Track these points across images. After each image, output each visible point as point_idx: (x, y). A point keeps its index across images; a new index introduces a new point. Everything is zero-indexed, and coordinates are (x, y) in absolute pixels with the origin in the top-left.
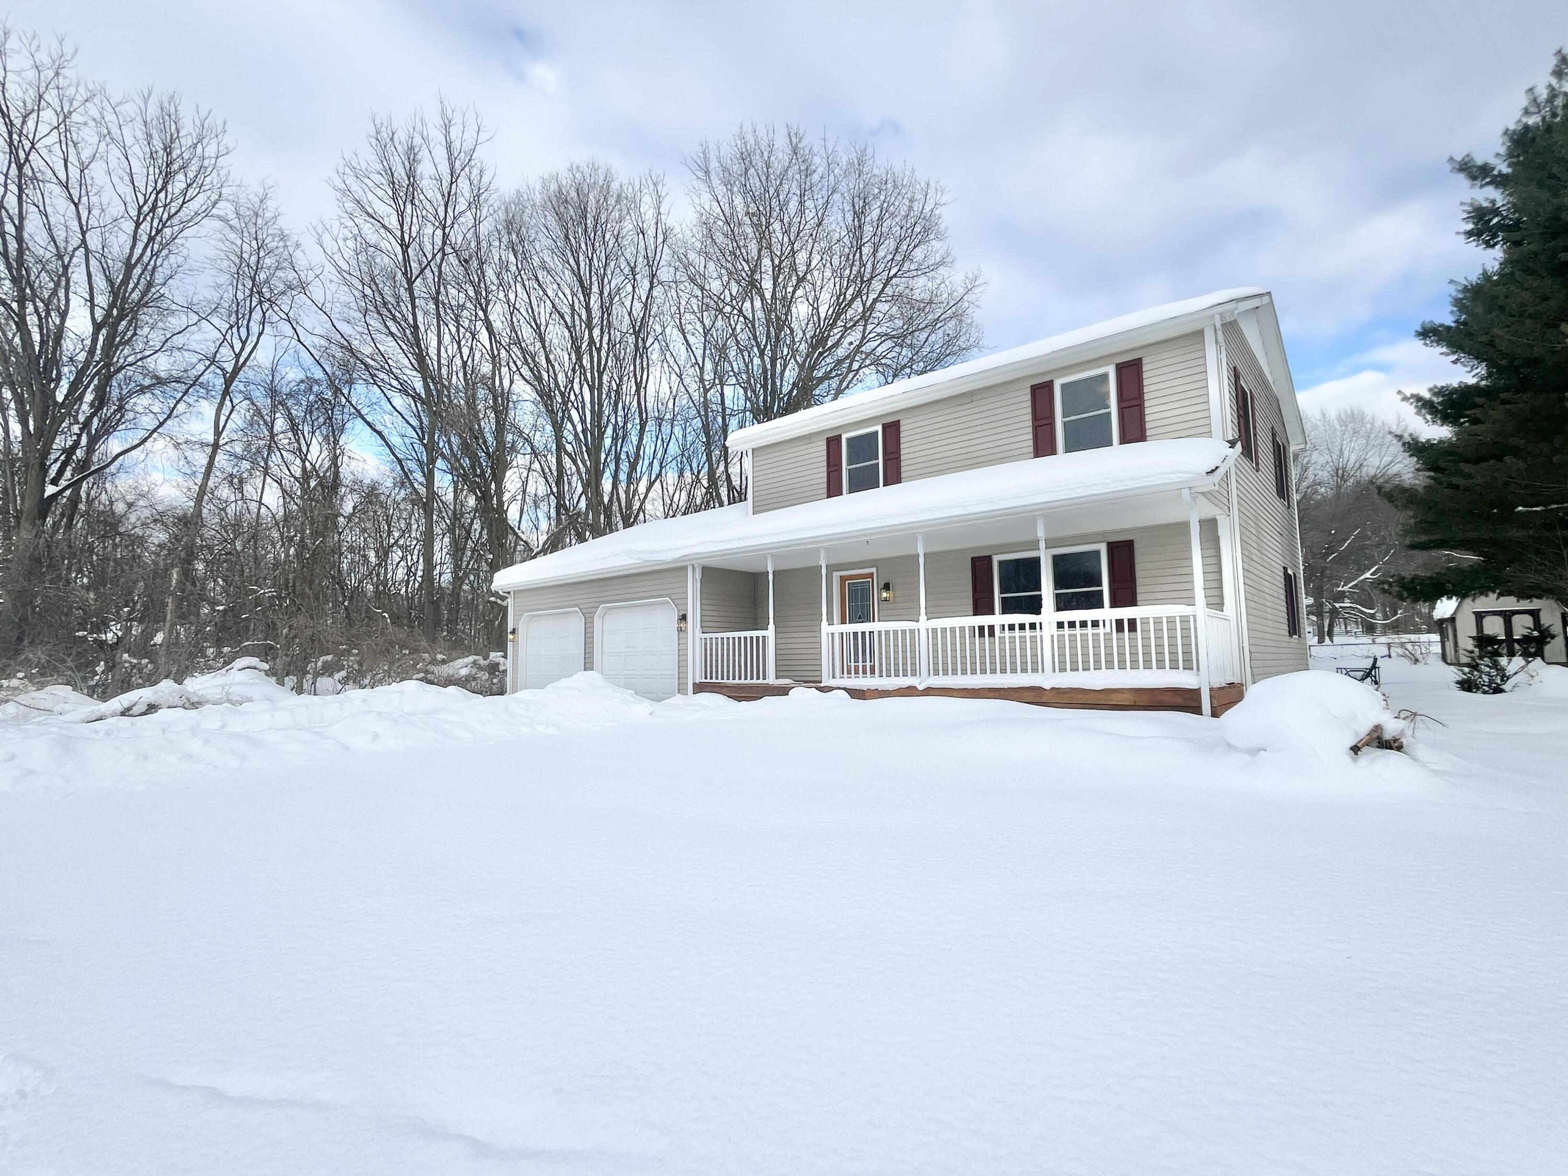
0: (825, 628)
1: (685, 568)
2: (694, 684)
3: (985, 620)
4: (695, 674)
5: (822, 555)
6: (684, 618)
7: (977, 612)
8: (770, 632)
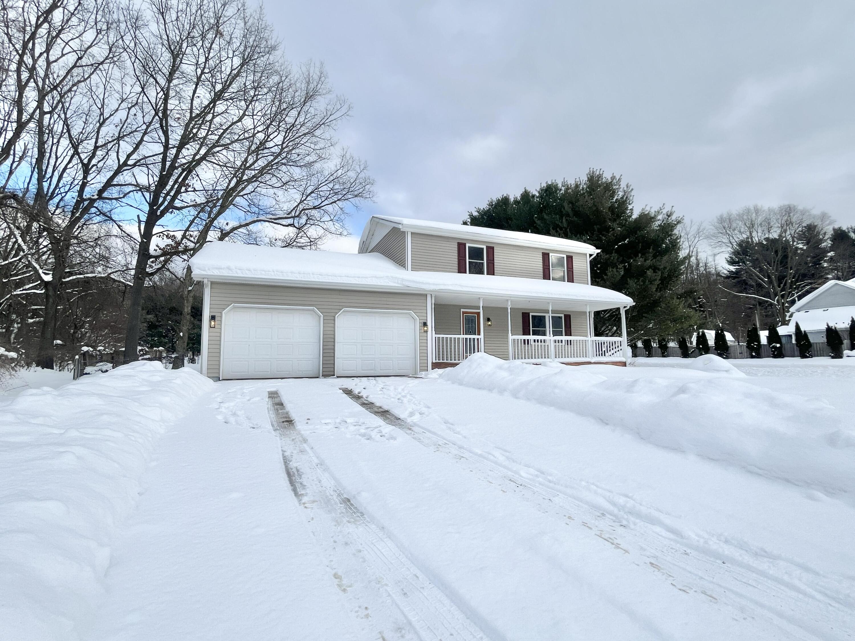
0: (511, 337)
1: (426, 295)
2: (432, 363)
3: (526, 337)
4: (431, 358)
5: (509, 303)
6: (425, 324)
7: (524, 334)
8: (482, 336)
